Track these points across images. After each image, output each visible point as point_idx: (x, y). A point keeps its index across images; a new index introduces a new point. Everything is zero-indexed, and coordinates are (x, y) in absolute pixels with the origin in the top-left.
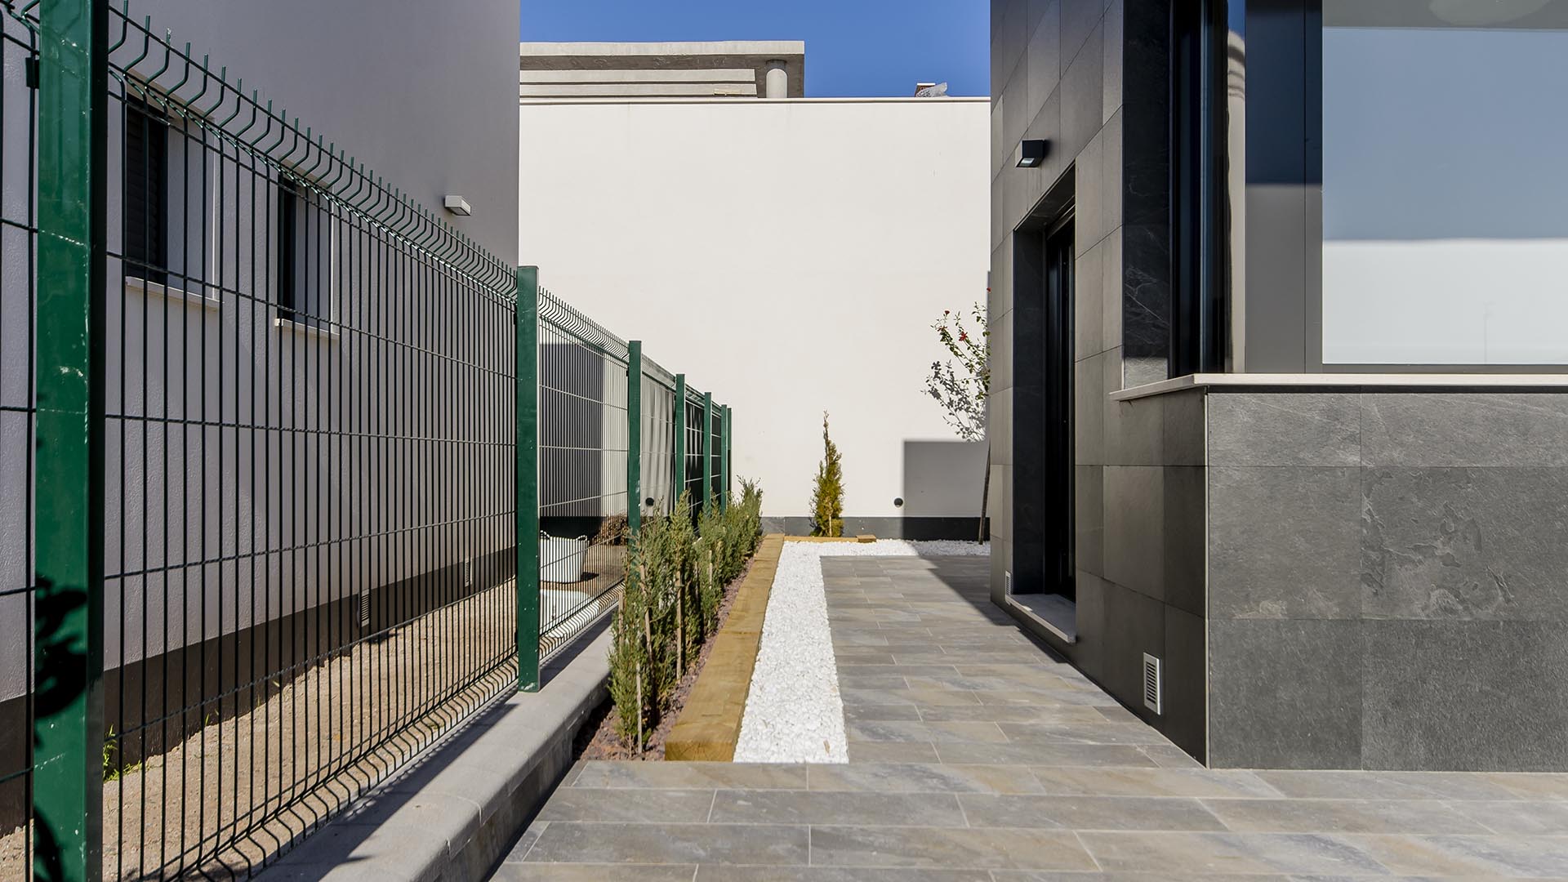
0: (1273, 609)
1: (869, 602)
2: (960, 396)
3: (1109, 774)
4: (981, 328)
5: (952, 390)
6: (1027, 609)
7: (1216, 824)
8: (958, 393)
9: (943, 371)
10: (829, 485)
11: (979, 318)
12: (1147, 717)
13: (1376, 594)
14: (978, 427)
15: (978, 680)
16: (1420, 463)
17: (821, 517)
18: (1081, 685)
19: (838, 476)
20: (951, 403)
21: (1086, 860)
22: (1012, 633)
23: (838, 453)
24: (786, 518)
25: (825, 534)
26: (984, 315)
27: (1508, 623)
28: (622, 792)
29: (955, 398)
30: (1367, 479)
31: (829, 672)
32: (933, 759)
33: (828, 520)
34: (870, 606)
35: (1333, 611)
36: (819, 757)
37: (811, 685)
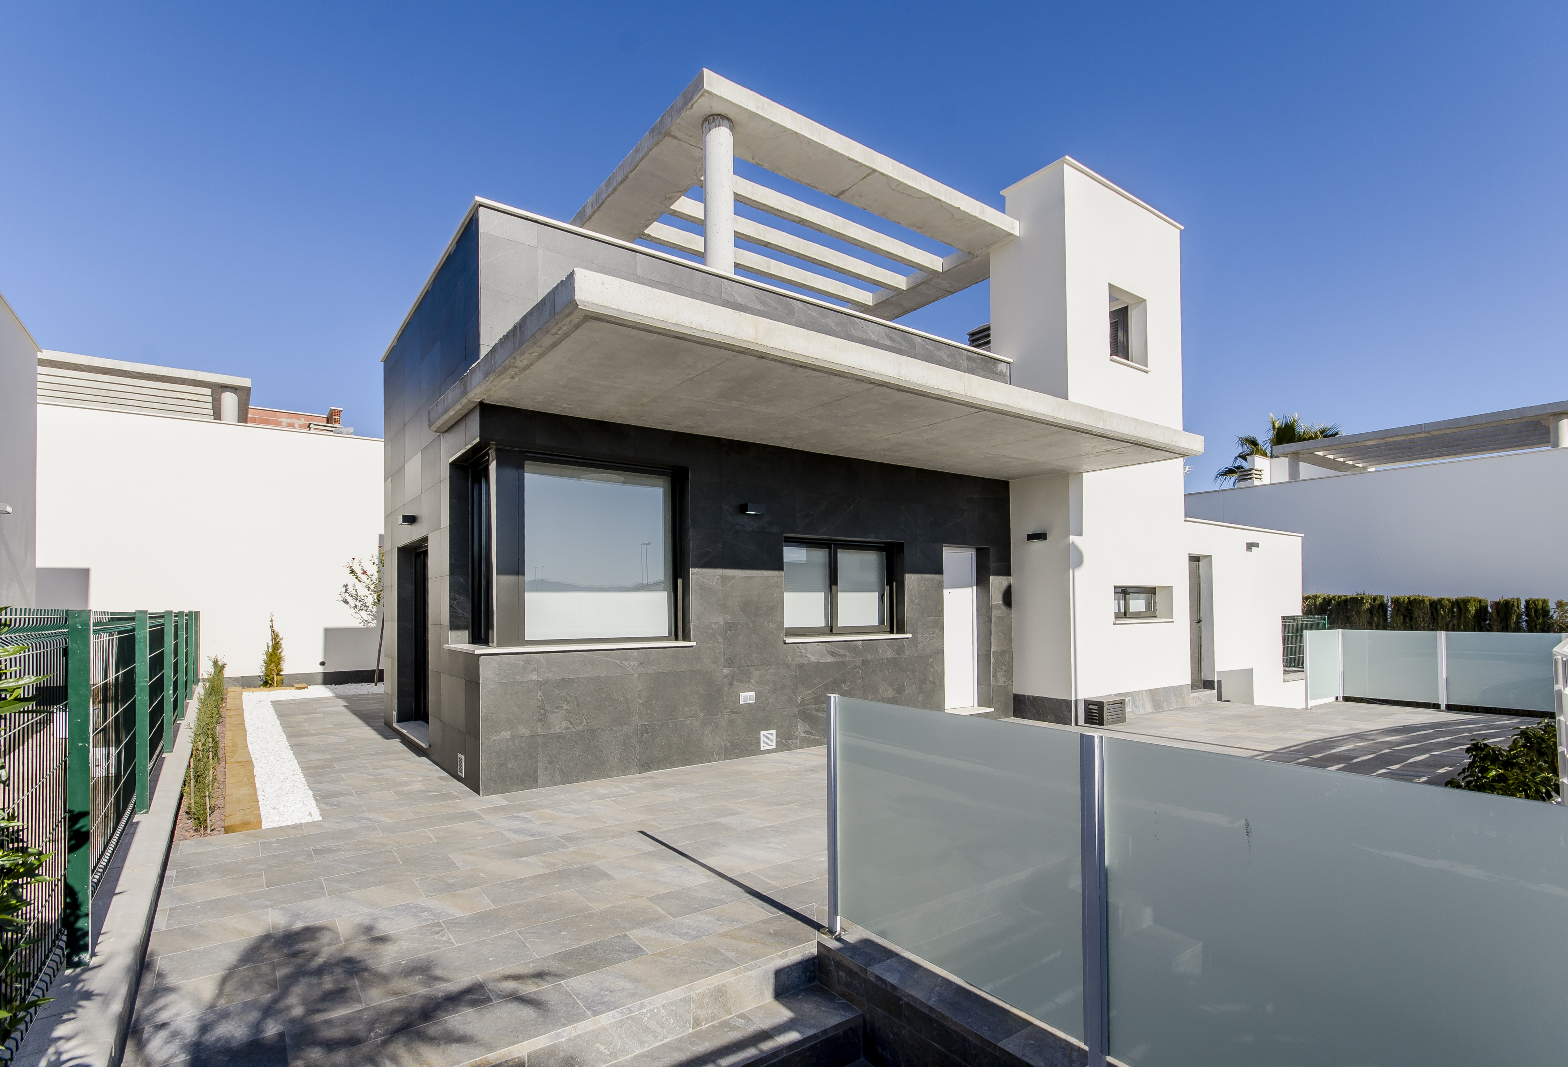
0: (506, 734)
1: (313, 732)
2: (362, 603)
3: (441, 806)
4: (375, 568)
5: (357, 599)
6: (404, 731)
7: (480, 818)
8: (360, 601)
9: (350, 589)
10: (274, 656)
11: (374, 563)
12: (459, 778)
13: (543, 725)
14: (373, 620)
15: (381, 771)
16: (558, 678)
17: (268, 676)
18: (431, 767)
19: (280, 651)
20: (356, 606)
21: (430, 839)
22: (396, 743)
23: (281, 637)
24: (242, 677)
25: (271, 685)
26: (376, 561)
27: (587, 730)
28: (208, 851)
29: (359, 604)
30: (540, 684)
31: (299, 778)
32: (363, 812)
33: (273, 678)
34: (313, 735)
35: (527, 733)
36: (307, 819)
37: (291, 785)
